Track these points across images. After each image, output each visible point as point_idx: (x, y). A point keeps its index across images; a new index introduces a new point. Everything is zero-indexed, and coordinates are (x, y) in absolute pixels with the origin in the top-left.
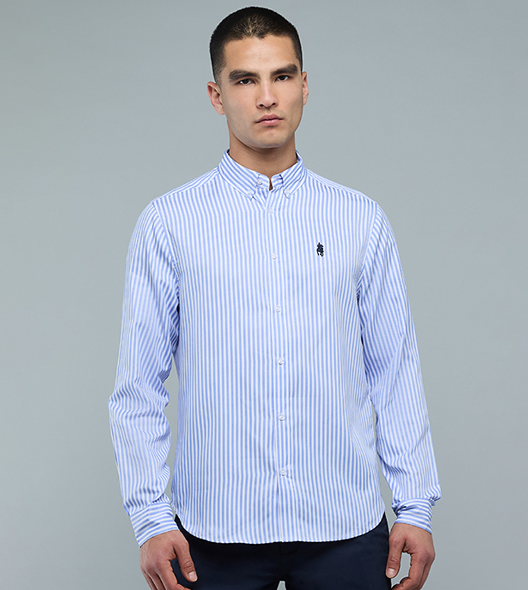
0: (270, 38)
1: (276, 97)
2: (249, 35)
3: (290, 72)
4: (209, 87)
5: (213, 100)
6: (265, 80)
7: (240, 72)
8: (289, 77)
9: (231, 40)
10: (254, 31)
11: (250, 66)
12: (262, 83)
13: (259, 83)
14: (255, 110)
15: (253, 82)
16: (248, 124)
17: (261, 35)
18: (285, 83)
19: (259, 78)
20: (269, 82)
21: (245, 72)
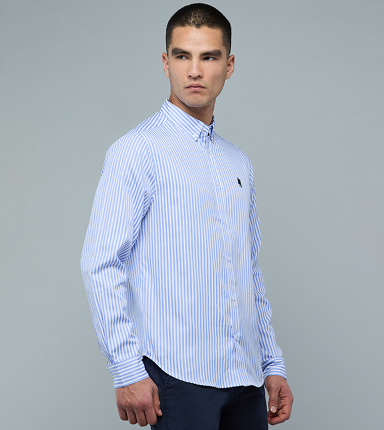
0: (205, 29)
1: (202, 71)
2: (190, 24)
3: (215, 55)
4: (163, 56)
5: (164, 66)
6: (195, 59)
7: (179, 50)
8: (214, 59)
9: (178, 26)
10: (194, 22)
11: (186, 47)
12: (193, 60)
13: (191, 59)
14: (186, 79)
15: (187, 58)
16: (182, 88)
17: (198, 26)
18: (210, 62)
19: (191, 56)
20: (198, 60)
21: (182, 50)
